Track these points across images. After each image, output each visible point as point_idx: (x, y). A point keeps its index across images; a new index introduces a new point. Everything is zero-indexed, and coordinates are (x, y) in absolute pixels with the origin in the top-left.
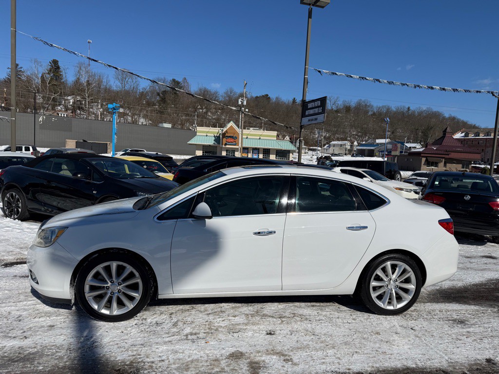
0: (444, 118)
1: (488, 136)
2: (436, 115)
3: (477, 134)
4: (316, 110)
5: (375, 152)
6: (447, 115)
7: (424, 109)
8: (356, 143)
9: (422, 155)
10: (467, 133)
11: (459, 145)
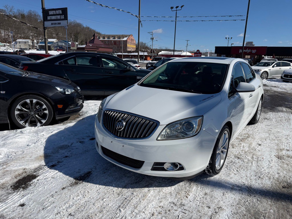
0: (83, 27)
1: (109, 39)
2: (79, 25)
3: (104, 38)
4: (59, 17)
5: (51, 47)
6: (85, 26)
7: (72, 21)
8: (35, 41)
9: (85, 49)
10: (99, 37)
11: (102, 43)
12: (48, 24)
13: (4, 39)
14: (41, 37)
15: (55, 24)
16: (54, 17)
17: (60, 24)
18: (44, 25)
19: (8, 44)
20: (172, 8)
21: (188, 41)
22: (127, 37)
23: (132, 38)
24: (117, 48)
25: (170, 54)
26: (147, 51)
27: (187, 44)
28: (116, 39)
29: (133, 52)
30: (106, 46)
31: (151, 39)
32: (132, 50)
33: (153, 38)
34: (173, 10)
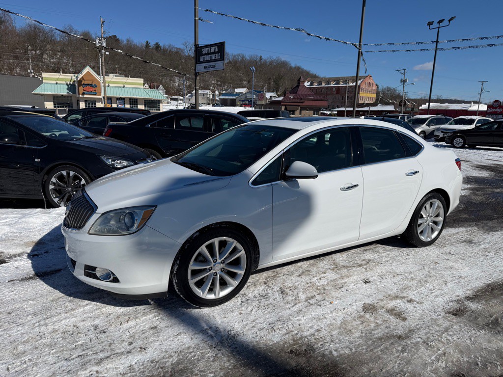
0: (291, 67)
1: (328, 84)
2: (284, 64)
3: (320, 83)
4: (213, 57)
5: (237, 101)
6: (293, 65)
7: (274, 58)
8: (217, 93)
9: (282, 103)
10: (312, 82)
11: (311, 93)
12: (200, 67)
13: (177, 90)
14: (226, 87)
15: (209, 67)
16: (208, 58)
17: (214, 66)
18: (195, 70)
19: (182, 98)
20: (430, 24)
21: (484, 83)
22: (362, 80)
23: (369, 81)
24: (341, 99)
25: (444, 109)
26: (393, 104)
27: (482, 89)
28: (341, 84)
29: (368, 105)
30: (317, 97)
31: (401, 82)
32: (366, 102)
33: (406, 80)
34: (432, 27)
